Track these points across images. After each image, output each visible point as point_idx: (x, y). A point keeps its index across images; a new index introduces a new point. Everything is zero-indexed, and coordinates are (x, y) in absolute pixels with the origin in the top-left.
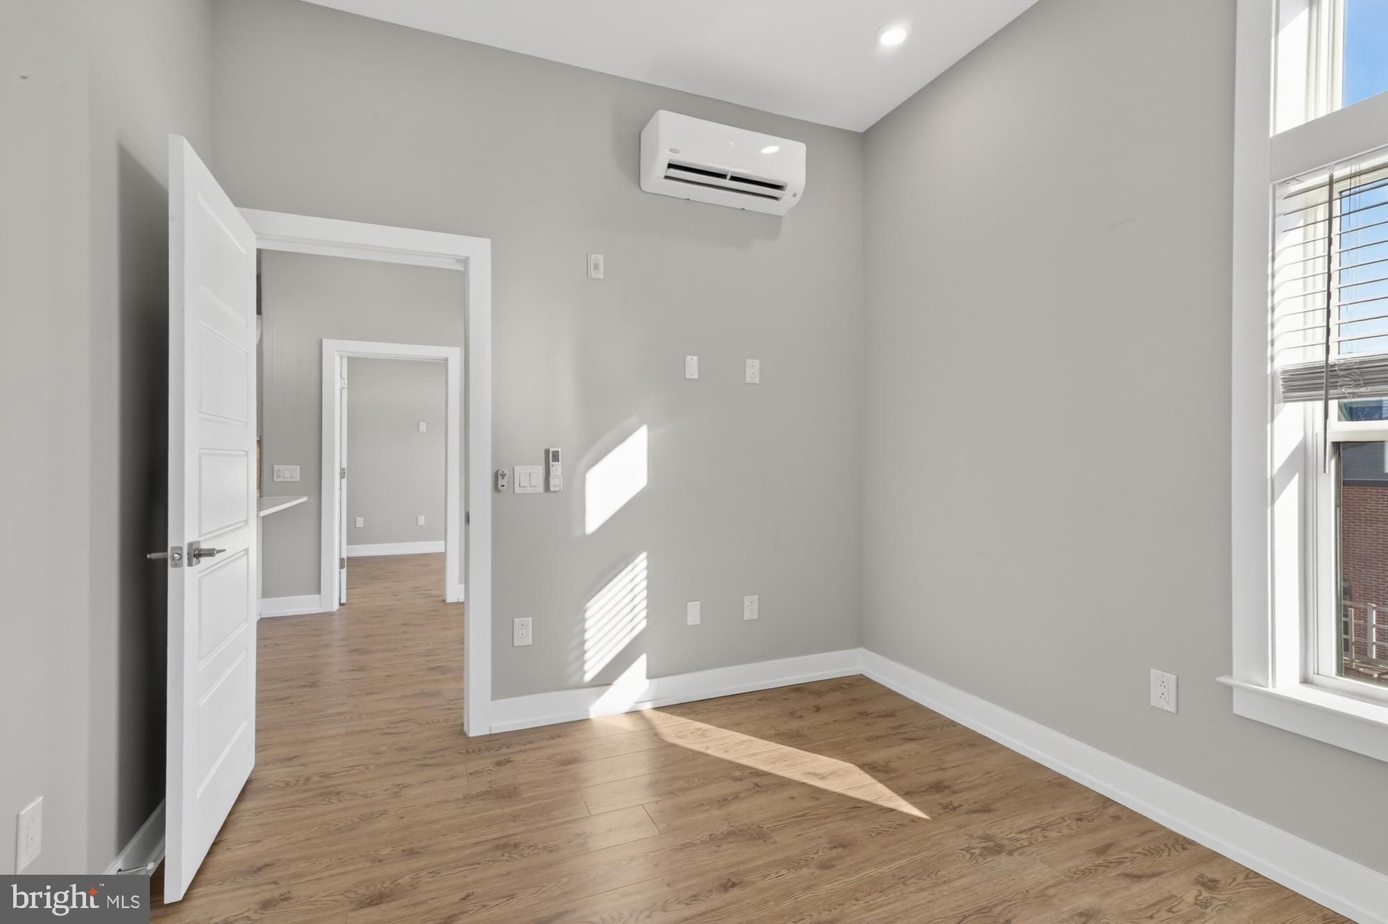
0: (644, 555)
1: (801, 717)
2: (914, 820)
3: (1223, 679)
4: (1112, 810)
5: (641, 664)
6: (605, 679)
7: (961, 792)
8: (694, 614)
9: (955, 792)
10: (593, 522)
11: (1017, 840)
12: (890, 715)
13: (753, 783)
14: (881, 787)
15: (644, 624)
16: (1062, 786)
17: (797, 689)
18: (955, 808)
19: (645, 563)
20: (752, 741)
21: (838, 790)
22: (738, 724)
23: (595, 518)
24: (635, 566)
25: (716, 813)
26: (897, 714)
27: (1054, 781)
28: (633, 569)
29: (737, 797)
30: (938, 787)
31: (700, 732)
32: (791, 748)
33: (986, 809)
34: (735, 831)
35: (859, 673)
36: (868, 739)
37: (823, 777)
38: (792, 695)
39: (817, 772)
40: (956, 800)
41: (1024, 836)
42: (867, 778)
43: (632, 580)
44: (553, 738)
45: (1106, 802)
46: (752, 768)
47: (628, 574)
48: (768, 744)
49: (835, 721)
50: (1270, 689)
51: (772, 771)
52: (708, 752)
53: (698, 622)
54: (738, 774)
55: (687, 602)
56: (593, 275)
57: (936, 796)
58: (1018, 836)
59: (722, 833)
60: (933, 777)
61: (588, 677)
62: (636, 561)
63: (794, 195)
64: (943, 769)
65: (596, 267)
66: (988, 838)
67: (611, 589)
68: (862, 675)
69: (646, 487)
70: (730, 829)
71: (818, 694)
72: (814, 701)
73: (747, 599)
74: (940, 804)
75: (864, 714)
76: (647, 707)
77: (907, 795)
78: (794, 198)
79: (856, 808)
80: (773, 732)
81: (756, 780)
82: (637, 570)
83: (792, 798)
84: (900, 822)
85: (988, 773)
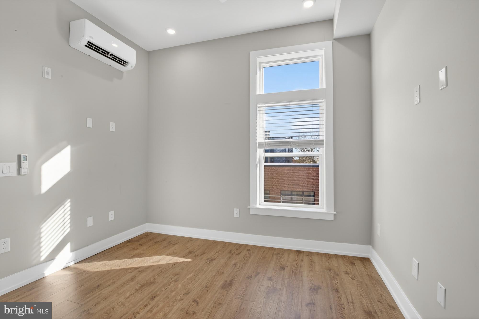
0: (69, 200)
1: (137, 249)
2: (190, 262)
3: (248, 207)
4: (227, 244)
5: (68, 247)
6: (52, 257)
7: (196, 252)
8: (90, 222)
9: (195, 252)
10: (45, 188)
11: (214, 257)
12: (165, 240)
13: (137, 271)
14: (176, 258)
15: (69, 230)
16: (216, 243)
17: (129, 241)
18: (197, 256)
19: (69, 204)
20: (126, 260)
21: (165, 263)
22: (117, 258)
23: (45, 187)
24: (65, 206)
25: (132, 283)
26: (167, 239)
27: (213, 242)
28: (64, 207)
29: (135, 277)
30: (190, 253)
31: (103, 265)
32: (142, 258)
33: (204, 253)
34: (143, 285)
35: (146, 232)
36: (164, 248)
37: (158, 262)
38: (129, 244)
39: (155, 261)
40: (196, 253)
41: (215, 255)
42: (170, 257)
43: (64, 212)
44: (31, 290)
45: (226, 243)
46: (133, 268)
47: (62, 209)
48: (133, 260)
49: (149, 247)
50: (256, 207)
51: (141, 266)
52: (113, 269)
53: (92, 225)
54: (130, 271)
55: (87, 217)
56: (46, 77)
57: (191, 255)
58: (214, 256)
59: (139, 287)
60: (187, 251)
61: (42, 259)
62: (66, 203)
63: (132, 67)
64: (188, 248)
65: (48, 73)
66: (208, 259)
67: (53, 217)
68: (147, 232)
69: (70, 171)
70: (141, 285)
71: (137, 241)
72: (138, 243)
73: (110, 213)
74: (193, 256)
75: (157, 242)
76: (72, 264)
77: (184, 257)
78: (132, 68)
79: (174, 265)
80: (131, 256)
81: (138, 270)
82: (66, 207)
83: (153, 270)
84: (187, 264)
85: (199, 246)
